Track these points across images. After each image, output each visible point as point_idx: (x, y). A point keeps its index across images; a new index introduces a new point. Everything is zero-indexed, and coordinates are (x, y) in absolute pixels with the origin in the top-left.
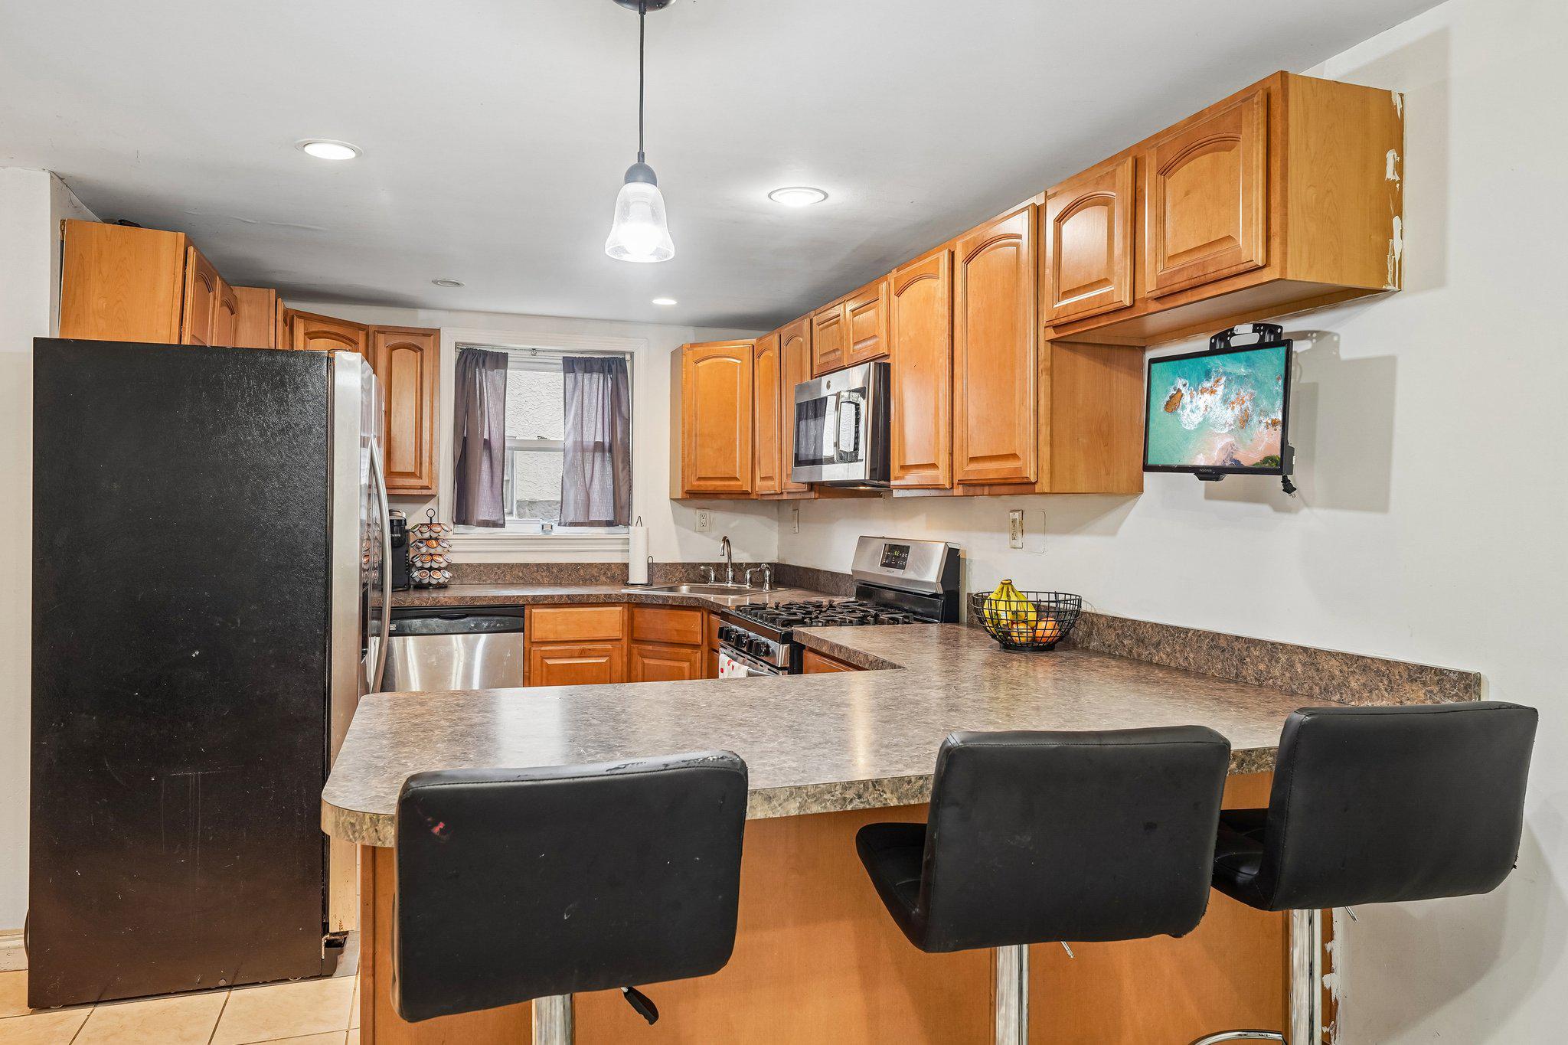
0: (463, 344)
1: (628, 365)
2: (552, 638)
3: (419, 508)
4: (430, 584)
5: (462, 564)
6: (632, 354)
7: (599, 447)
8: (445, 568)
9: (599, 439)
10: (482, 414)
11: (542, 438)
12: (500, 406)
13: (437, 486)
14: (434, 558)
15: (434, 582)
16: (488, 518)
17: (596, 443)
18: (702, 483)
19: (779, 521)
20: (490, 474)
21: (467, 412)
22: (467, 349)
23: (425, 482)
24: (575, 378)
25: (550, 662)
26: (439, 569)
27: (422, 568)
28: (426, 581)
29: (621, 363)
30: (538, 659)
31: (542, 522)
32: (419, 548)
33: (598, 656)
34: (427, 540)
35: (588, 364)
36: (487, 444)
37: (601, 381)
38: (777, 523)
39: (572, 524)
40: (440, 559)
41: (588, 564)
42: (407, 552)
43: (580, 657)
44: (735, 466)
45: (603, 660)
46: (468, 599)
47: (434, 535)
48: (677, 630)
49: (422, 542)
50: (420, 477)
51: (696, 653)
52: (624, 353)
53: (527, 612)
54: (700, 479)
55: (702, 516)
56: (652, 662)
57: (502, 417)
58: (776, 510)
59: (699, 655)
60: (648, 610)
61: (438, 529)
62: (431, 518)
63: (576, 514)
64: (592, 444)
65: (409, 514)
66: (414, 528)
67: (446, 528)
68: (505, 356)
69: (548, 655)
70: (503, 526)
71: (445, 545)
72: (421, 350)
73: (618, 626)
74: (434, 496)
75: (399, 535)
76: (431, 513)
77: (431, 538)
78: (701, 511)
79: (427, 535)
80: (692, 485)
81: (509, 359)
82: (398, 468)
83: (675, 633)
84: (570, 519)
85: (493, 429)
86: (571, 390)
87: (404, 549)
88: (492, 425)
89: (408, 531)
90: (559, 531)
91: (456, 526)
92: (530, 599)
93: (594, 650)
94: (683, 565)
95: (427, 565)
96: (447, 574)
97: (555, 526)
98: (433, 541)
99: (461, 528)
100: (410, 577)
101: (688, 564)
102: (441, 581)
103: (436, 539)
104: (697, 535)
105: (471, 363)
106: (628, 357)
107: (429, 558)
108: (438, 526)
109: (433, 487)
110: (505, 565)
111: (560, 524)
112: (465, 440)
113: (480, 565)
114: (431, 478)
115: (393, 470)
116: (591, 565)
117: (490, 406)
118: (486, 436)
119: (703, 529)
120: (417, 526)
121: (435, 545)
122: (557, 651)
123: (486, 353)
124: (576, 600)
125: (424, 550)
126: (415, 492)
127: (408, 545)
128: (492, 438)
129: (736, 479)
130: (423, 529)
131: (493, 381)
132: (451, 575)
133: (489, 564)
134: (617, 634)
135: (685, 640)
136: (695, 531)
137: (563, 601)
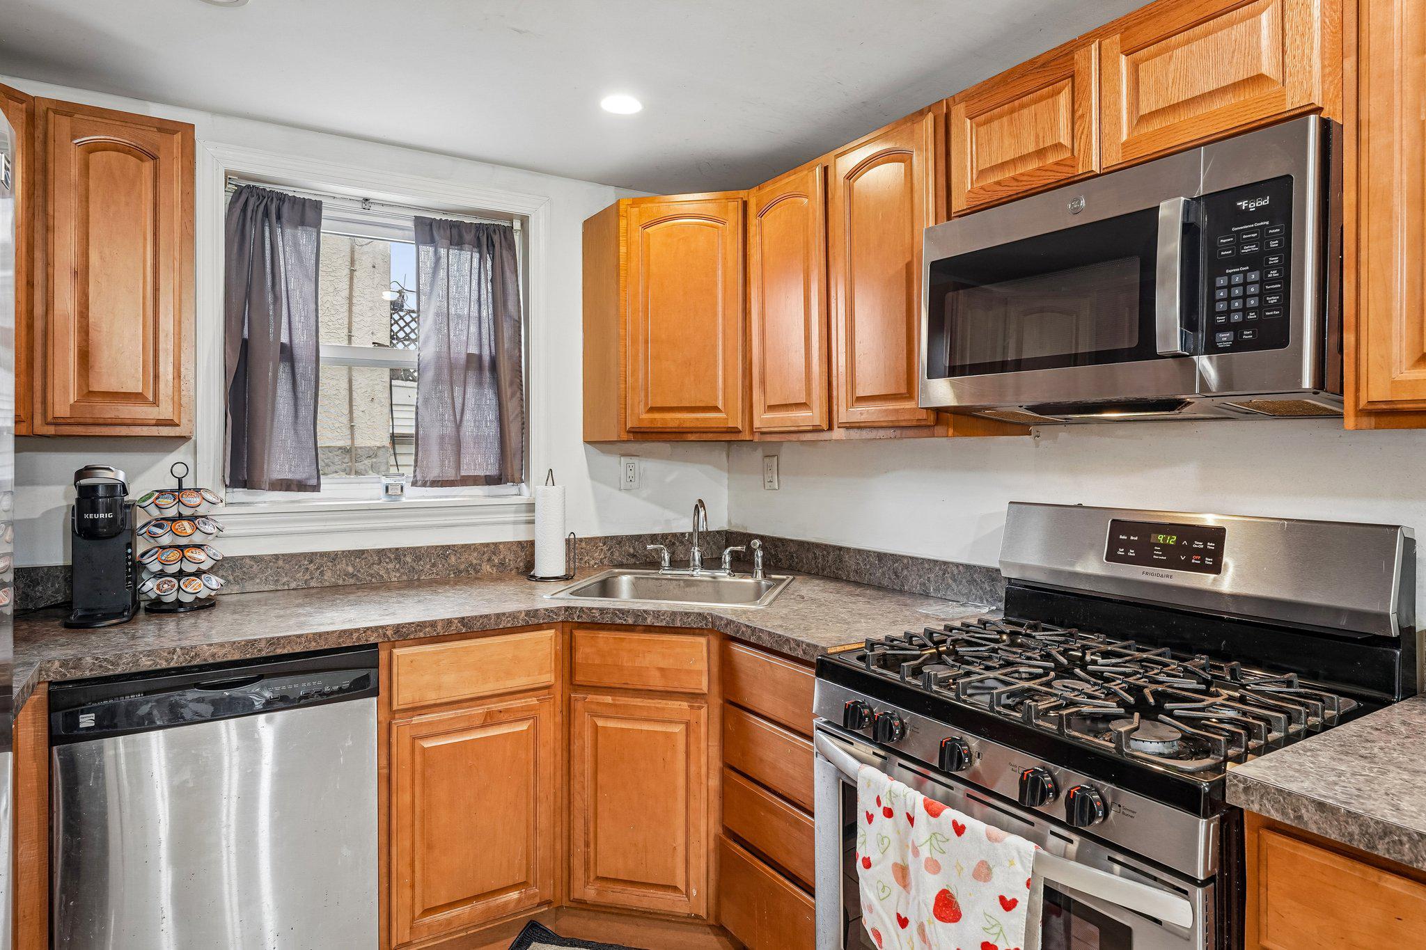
0: (242, 176)
1: (517, 238)
2: (432, 697)
3: (153, 464)
4: (179, 603)
5: (243, 558)
6: (524, 220)
7: (474, 362)
8: (212, 570)
9: (473, 350)
10: (277, 299)
11: (379, 345)
12: (309, 288)
13: (193, 421)
14: (188, 554)
15: (187, 599)
16: (289, 476)
17: (469, 356)
18: (657, 416)
19: (729, 472)
20: (292, 403)
21: (248, 295)
22: (248, 186)
23: (165, 410)
24: (436, 252)
25: (428, 744)
26: (198, 574)
27: (161, 574)
28: (170, 598)
29: (507, 232)
30: (407, 741)
31: (385, 481)
32: (154, 536)
33: (516, 721)
34: (173, 520)
35: (455, 231)
36: (287, 353)
37: (476, 261)
38: (726, 475)
39: (435, 483)
40: (200, 556)
41: (463, 546)
42: (129, 545)
43: (483, 726)
44: (714, 388)
45: (523, 727)
46: (263, 645)
47: (187, 512)
48: (661, 670)
49: (160, 526)
50: (156, 402)
51: (700, 708)
52: (510, 217)
53: (383, 655)
54: (652, 410)
55: (629, 468)
56: (611, 724)
57: (314, 306)
58: (724, 456)
59: (704, 712)
60: (603, 634)
61: (195, 500)
62: (180, 480)
63: (442, 465)
64: (463, 356)
65: (132, 475)
66: (144, 499)
67: (209, 497)
68: (317, 206)
69: (424, 732)
70: (316, 488)
71: (209, 529)
72: (154, 158)
73: (550, 664)
74: (184, 439)
75: (110, 515)
76: (180, 471)
77: (180, 517)
78: (628, 460)
79: (172, 512)
80: (640, 420)
81: (325, 213)
82: (105, 381)
83: (657, 674)
84: (434, 474)
85: (297, 324)
86: (429, 270)
87: (123, 539)
88: (295, 319)
89: (130, 506)
90: (414, 496)
91: (230, 490)
92: (389, 633)
93: (507, 711)
94: (605, 540)
95: (174, 569)
96: (214, 582)
97: (408, 488)
98: (185, 523)
99: (240, 494)
100: (136, 592)
101: (613, 538)
102: (202, 595)
103: (192, 519)
104: (623, 495)
105: (255, 211)
106: (517, 225)
107: (175, 554)
108: (195, 494)
109: (184, 421)
110: (323, 555)
111: (414, 484)
112: (245, 344)
113: (276, 557)
114: (178, 405)
115: (95, 387)
116: (466, 547)
117: (291, 286)
118: (284, 339)
119: (630, 485)
120: (149, 496)
121: (189, 531)
122: (440, 721)
123: (282, 198)
124: (477, 626)
125: (166, 540)
126: (145, 431)
127: (133, 532)
128: (296, 341)
129: (716, 409)
130: (161, 502)
131: (296, 245)
132: (222, 581)
133: (292, 556)
134: (548, 678)
135: (673, 685)
136: (620, 490)
137: (453, 630)
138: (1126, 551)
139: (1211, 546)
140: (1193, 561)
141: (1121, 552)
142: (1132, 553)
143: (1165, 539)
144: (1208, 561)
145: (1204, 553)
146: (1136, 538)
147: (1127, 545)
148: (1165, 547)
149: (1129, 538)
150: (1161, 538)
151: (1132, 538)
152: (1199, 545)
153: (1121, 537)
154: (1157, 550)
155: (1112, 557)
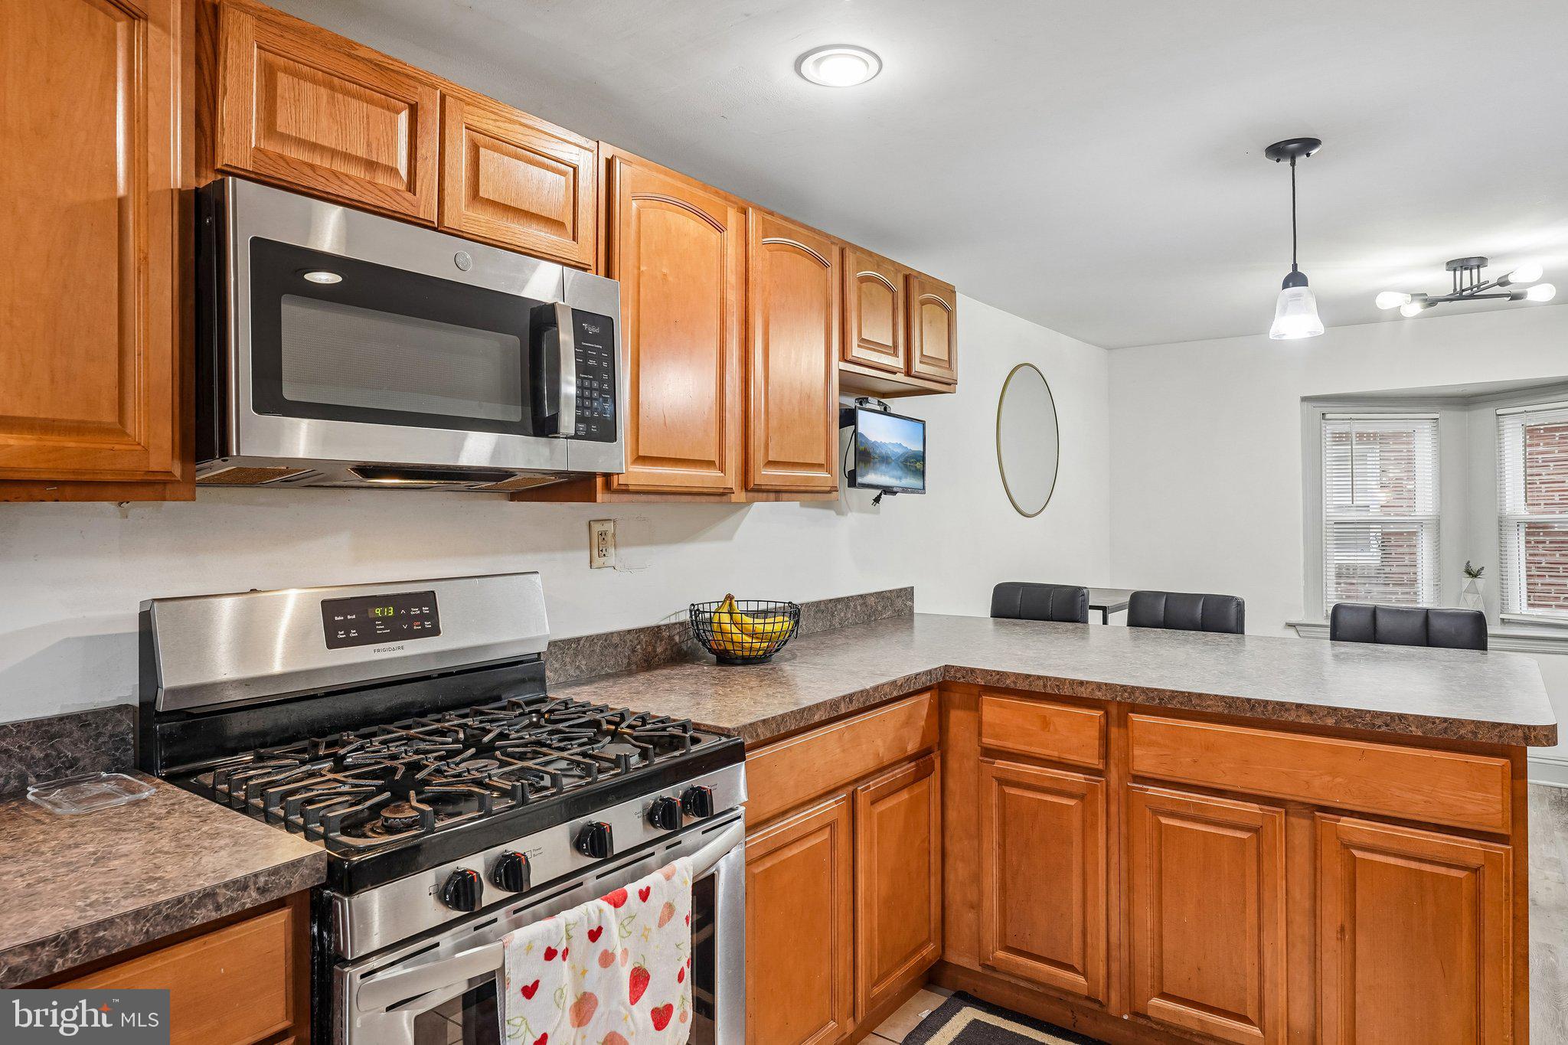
138: (347, 633)
139: (426, 610)
140: (415, 628)
141: (341, 635)
142: (353, 633)
143: (382, 612)
144: (428, 624)
145: (422, 617)
146: (354, 617)
147: (346, 626)
148: (385, 620)
149: (346, 618)
150: (378, 611)
151: (349, 617)
152: (415, 611)
153: (336, 618)
154: (379, 625)
155: (333, 643)
